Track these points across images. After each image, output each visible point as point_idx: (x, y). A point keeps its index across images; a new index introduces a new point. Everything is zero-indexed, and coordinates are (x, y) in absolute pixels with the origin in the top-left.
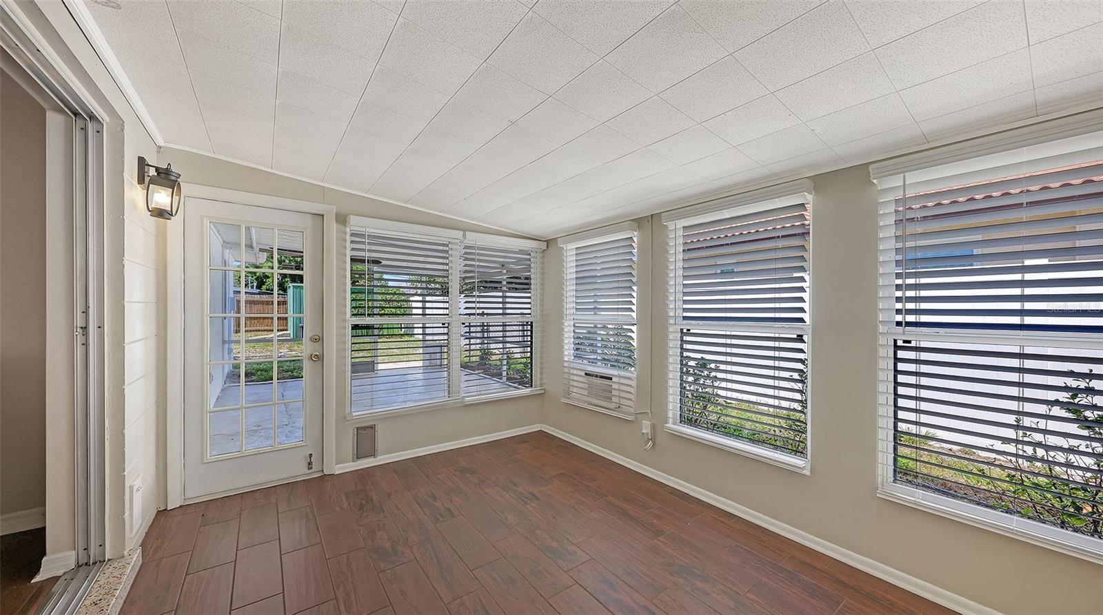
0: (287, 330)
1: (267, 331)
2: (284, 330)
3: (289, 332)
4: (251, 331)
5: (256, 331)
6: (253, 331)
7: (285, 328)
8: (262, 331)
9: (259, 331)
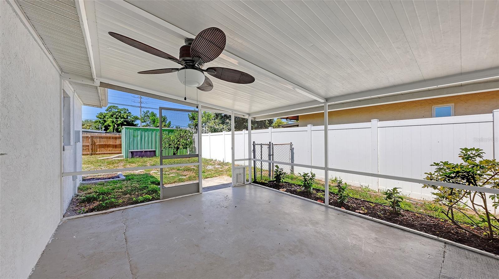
0: (121, 153)
1: (110, 154)
2: (119, 153)
3: (122, 155)
4: (100, 154)
5: (103, 154)
6: (101, 154)
7: (120, 152)
8: (107, 154)
9: (105, 154)
